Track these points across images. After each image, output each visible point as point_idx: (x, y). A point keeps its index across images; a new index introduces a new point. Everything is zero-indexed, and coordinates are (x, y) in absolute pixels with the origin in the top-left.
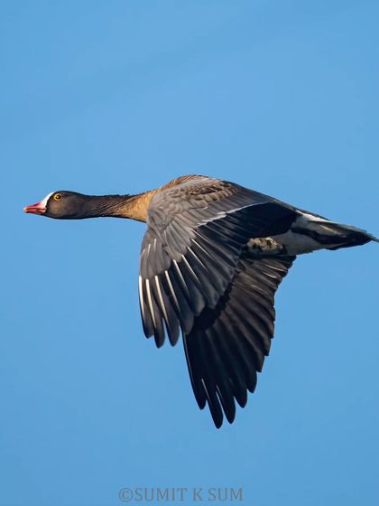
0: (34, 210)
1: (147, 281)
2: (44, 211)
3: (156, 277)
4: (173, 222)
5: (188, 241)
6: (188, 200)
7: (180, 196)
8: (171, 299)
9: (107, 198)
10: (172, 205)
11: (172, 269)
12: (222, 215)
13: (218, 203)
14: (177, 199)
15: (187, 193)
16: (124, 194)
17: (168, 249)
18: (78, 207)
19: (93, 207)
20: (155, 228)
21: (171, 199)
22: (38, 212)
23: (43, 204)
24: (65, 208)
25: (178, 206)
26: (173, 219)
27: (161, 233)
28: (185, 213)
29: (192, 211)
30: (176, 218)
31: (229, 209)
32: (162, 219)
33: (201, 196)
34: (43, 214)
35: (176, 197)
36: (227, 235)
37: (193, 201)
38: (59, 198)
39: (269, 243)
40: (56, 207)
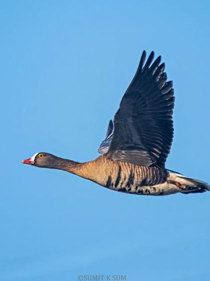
0: (27, 162)
2: (33, 163)
9: (68, 161)
16: (76, 161)
19: (59, 163)
22: (30, 163)
23: (33, 159)
34: (32, 165)
38: (41, 156)
39: (154, 189)
40: (39, 161)
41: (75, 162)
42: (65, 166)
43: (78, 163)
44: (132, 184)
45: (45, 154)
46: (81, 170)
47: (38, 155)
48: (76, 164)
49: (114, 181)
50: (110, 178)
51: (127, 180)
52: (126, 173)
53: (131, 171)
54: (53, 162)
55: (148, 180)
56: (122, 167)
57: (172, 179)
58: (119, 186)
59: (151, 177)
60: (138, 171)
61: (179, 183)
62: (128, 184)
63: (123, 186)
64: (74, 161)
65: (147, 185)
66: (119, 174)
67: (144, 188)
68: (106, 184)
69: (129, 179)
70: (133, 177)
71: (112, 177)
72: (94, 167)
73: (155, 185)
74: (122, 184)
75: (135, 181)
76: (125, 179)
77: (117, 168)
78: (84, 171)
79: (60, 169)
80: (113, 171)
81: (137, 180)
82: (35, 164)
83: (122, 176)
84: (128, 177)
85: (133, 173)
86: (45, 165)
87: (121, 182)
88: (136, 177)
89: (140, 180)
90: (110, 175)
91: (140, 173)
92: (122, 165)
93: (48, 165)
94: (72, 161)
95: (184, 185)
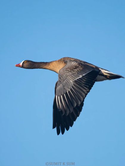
0: (18, 66)
1: (59, 97)
3: (62, 96)
4: (67, 79)
5: (71, 85)
6: (71, 71)
7: (68, 70)
8: (66, 103)
9: (41, 63)
10: (66, 74)
11: (66, 94)
12: (81, 76)
13: (79, 72)
14: (67, 72)
15: (70, 69)
17: (65, 87)
18: (32, 65)
19: (37, 65)
20: (61, 81)
21: (66, 71)
22: (19, 66)
23: (21, 64)
24: (28, 65)
25: (68, 74)
26: (66, 78)
27: (63, 82)
28: (70, 76)
29: (72, 75)
30: (67, 78)
31: (83, 74)
32: (63, 78)
33: (74, 70)
34: (21, 67)
35: (67, 71)
36: (83, 83)
37: (72, 72)
38: (26, 62)
40: (25, 65)
42: (40, 66)
43: (47, 63)
45: (28, 61)
46: (50, 66)
47: (24, 62)
64: (45, 62)
78: (51, 66)
79: (37, 68)
82: (23, 67)
86: (28, 67)
93: (30, 67)
94: (44, 62)
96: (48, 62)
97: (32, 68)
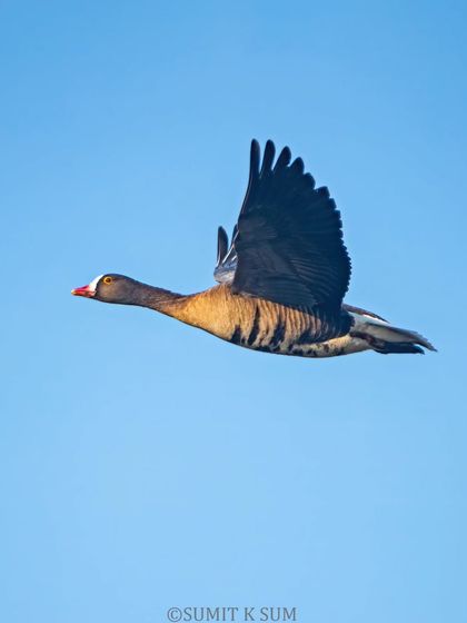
0: (83, 292)
2: (94, 294)
22: (87, 294)
39: (326, 347)
40: (105, 290)
41: (173, 294)
42: (153, 301)
43: (179, 296)
44: (282, 339)
45: (116, 278)
46: (185, 312)
47: (101, 280)
48: (176, 298)
49: (246, 333)
50: (238, 330)
51: (271, 334)
52: (268, 321)
53: (280, 318)
54: (132, 292)
55: (314, 332)
56: (261, 309)
57: (360, 330)
58: (256, 343)
59: (319, 328)
60: (292, 317)
61: (371, 336)
62: (274, 341)
63: (265, 343)
64: (173, 291)
65: (311, 342)
66: (256, 322)
67: (305, 348)
68: (230, 337)
69: (275, 332)
70: (284, 328)
71: (243, 327)
72: (208, 306)
73: (326, 340)
74: (261, 340)
75: (288, 334)
76: (267, 332)
77: (252, 311)
79: (143, 306)
80: (243, 315)
81: (291, 332)
82: (97, 296)
83: (262, 326)
84: (272, 328)
85: (283, 320)
87: (259, 336)
88: (289, 327)
89: (298, 333)
90: (238, 323)
91: (296, 322)
92: (262, 305)
94: (168, 292)
95: (382, 341)
96: (183, 294)
97: (128, 301)
